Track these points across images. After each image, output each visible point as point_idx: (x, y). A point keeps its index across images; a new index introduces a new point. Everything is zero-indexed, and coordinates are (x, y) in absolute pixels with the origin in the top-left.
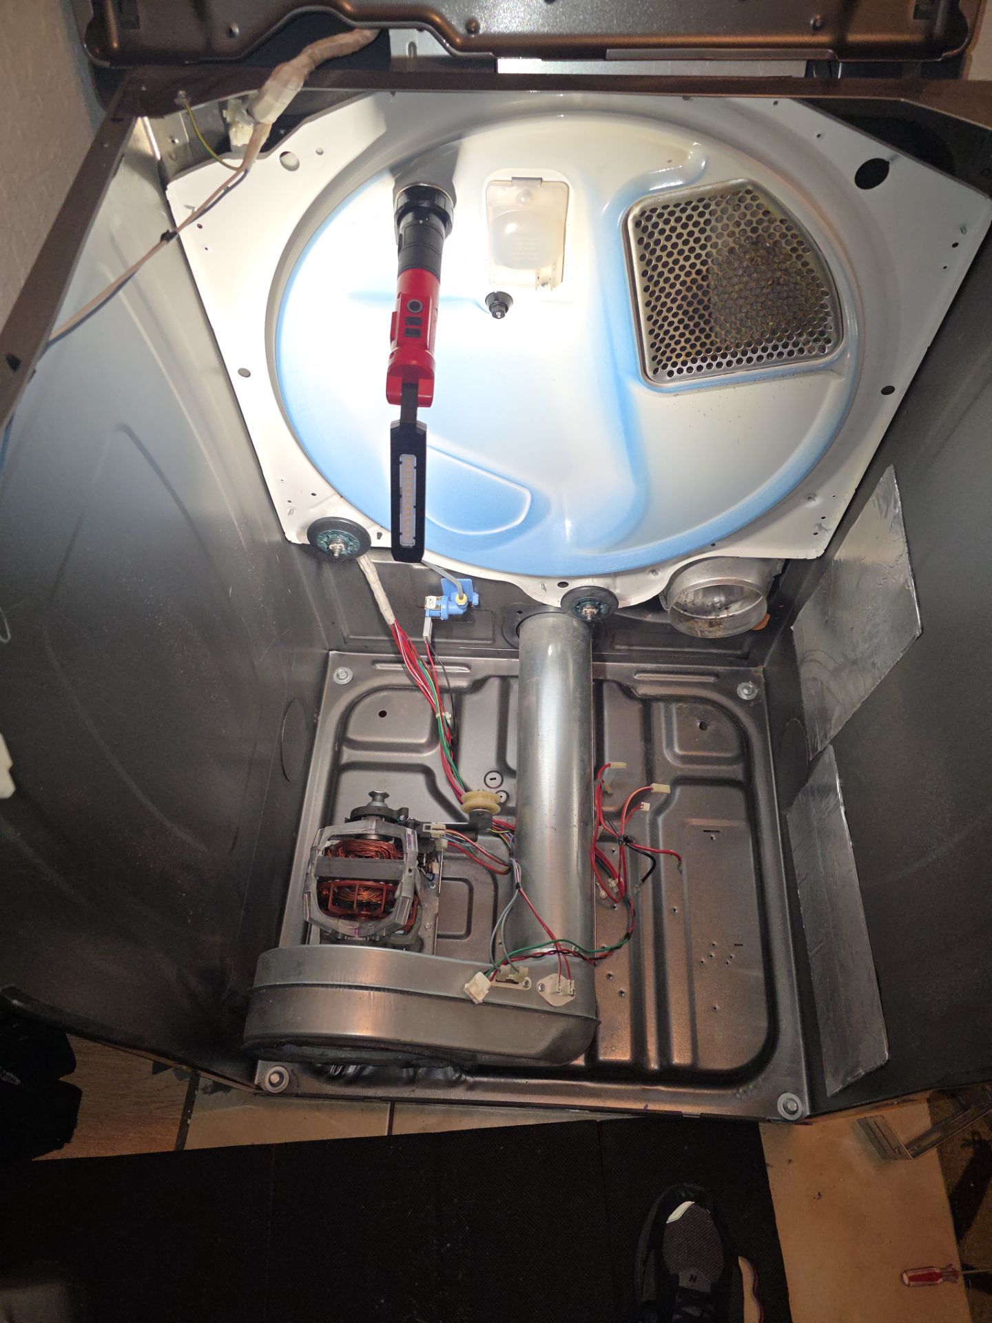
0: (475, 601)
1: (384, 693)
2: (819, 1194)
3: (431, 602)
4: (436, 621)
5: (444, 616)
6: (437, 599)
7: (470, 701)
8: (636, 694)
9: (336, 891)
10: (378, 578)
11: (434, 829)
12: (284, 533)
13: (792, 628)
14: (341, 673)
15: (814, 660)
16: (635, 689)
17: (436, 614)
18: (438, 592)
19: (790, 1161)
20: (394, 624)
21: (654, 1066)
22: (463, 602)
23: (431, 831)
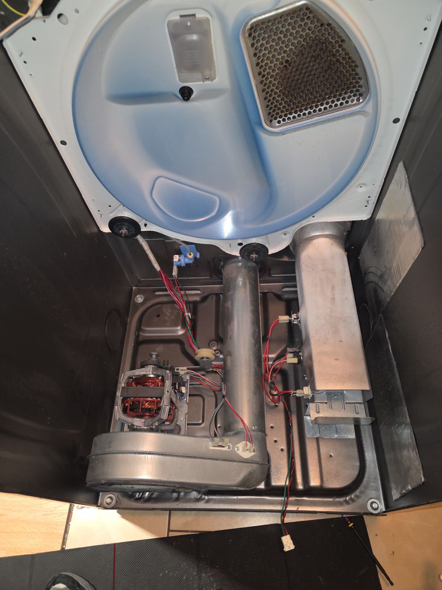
0: (198, 256)
1: (159, 306)
2: (393, 552)
3: (176, 258)
4: (179, 267)
5: (183, 264)
6: (179, 256)
7: (201, 307)
8: (283, 298)
9: (132, 404)
10: (149, 248)
11: (180, 370)
12: (99, 228)
13: (358, 258)
14: (139, 297)
15: (371, 272)
16: (283, 296)
17: (179, 263)
18: (179, 253)
19: (376, 535)
20: (160, 271)
21: (300, 487)
22: (191, 256)
23: (179, 371)
